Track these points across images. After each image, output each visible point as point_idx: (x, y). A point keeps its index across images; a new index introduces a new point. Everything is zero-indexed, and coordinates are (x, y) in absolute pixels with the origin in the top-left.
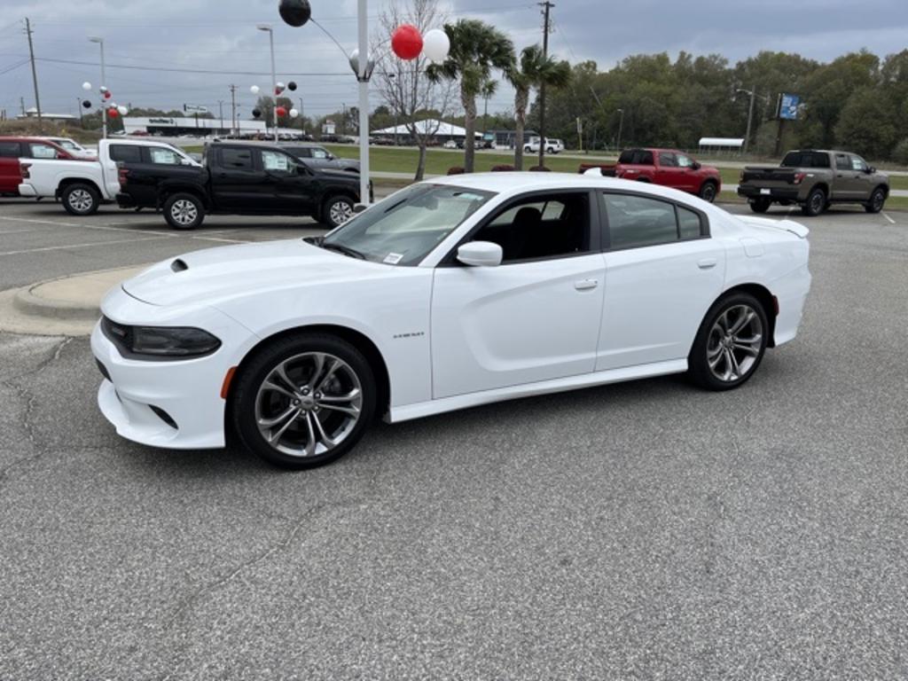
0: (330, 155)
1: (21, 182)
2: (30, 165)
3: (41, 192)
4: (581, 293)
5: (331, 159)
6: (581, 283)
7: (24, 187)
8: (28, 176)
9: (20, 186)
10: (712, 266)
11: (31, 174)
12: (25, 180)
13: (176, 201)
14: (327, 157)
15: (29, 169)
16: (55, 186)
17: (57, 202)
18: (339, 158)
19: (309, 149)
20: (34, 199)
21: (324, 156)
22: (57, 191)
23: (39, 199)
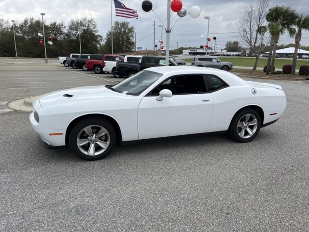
1: (103, 68)
2: (106, 63)
3: (108, 71)
5: (219, 62)
7: (104, 69)
8: (105, 66)
9: (103, 69)
11: (106, 66)
12: (104, 67)
13: (131, 74)
15: (106, 64)
16: (112, 69)
17: (112, 74)
18: (222, 62)
19: (211, 59)
20: (107, 73)
21: (216, 61)
22: (112, 70)
23: (108, 73)
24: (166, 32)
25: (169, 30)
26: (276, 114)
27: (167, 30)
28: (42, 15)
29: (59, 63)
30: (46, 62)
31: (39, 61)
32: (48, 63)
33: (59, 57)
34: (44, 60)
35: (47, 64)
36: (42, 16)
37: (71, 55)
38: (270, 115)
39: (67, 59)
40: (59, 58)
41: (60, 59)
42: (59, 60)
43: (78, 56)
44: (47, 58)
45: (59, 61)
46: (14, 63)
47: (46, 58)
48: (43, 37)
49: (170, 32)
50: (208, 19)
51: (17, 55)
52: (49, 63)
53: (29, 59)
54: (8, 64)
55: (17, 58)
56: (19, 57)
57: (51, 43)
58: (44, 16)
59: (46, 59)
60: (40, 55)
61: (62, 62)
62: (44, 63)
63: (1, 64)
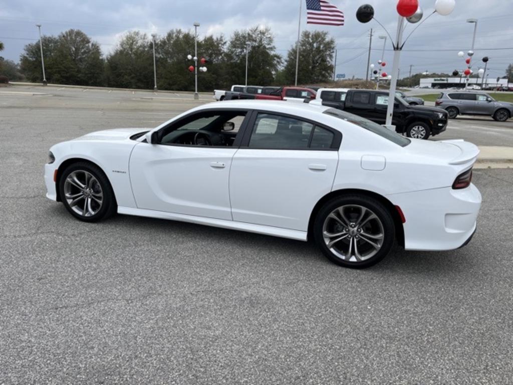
0: (489, 99)
4: (213, 169)
5: (490, 101)
6: (215, 163)
10: (323, 170)
14: (487, 100)
18: (497, 101)
19: (475, 95)
21: (485, 99)
24: (395, 48)
25: (400, 46)
27: (396, 46)
28: (194, 27)
29: (214, 99)
30: (195, 99)
31: (186, 97)
32: (198, 99)
33: (215, 90)
34: (193, 95)
35: (196, 101)
36: (196, 28)
37: (233, 87)
39: (226, 93)
40: (214, 92)
41: (216, 93)
42: (214, 94)
43: (243, 88)
44: (198, 91)
45: (214, 97)
46: (152, 99)
47: (196, 92)
49: (401, 48)
50: (474, 23)
51: (156, 87)
52: (200, 99)
56: (159, 89)
57: (205, 69)
58: (197, 27)
59: (196, 94)
60: (186, 87)
61: (219, 97)
62: (193, 99)
63: (134, 99)
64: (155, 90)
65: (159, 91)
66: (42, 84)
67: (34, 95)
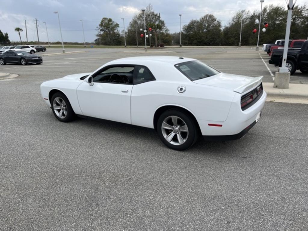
26: (221, 126)
28: (261, 3)
30: (256, 50)
32: (258, 50)
33: (264, 44)
35: (257, 52)
36: (262, 4)
38: (209, 125)
39: (266, 46)
41: (263, 46)
45: (263, 48)
47: (258, 46)
48: (259, 24)
51: (240, 44)
53: (249, 47)
54: (222, 53)
55: (240, 47)
56: (242, 45)
58: (263, 3)
59: (257, 47)
62: (255, 51)
63: (217, 52)
64: (240, 46)
65: (242, 46)
66: (179, 46)
67: (167, 52)
